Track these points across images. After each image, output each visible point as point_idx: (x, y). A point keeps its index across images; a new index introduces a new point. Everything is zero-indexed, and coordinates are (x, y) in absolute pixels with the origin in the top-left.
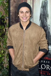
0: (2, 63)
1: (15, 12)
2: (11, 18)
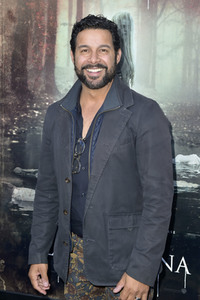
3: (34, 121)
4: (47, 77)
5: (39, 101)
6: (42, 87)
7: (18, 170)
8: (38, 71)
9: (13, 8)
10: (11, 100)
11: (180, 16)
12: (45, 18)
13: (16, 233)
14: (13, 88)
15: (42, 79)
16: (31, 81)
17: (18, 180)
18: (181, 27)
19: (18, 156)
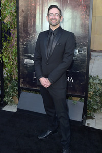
0: (11, 74)
1: (24, 22)
2: (20, 28)
3: (30, 41)
4: (33, 28)
5: (31, 35)
6: (32, 31)
7: (26, 54)
8: (31, 26)
9: (24, 9)
10: (24, 35)
11: (70, 10)
12: (33, 12)
13: (26, 72)
14: (24, 31)
15: (32, 29)
16: (29, 29)
17: (26, 57)
18: (71, 14)
19: (26, 50)
